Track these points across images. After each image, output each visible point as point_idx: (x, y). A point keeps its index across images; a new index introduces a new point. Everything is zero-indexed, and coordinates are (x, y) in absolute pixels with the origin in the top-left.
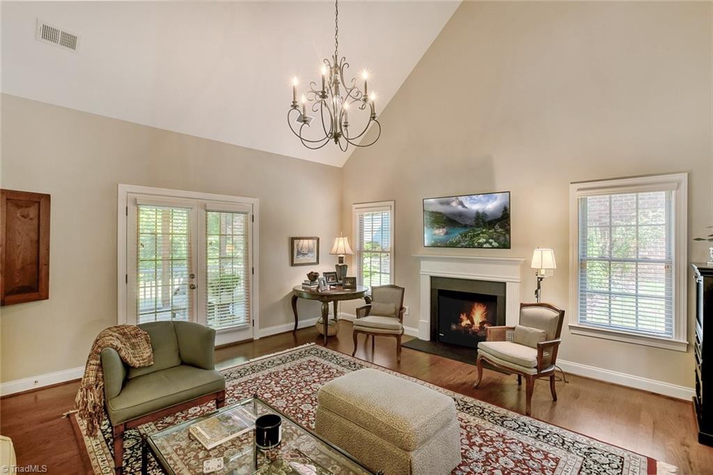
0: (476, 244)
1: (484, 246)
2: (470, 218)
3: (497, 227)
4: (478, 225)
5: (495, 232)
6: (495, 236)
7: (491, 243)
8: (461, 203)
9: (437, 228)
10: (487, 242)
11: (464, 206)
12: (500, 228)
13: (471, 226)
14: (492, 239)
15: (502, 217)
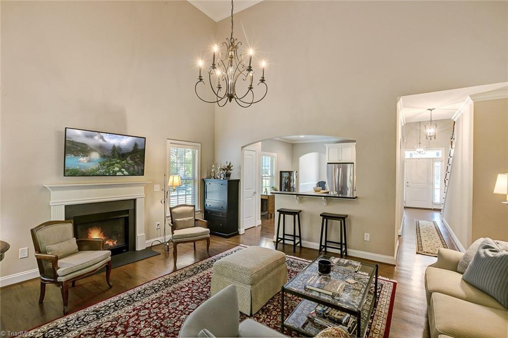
0: (111, 172)
1: (118, 174)
2: (108, 151)
3: (128, 159)
4: (113, 156)
5: (127, 163)
6: (126, 167)
7: (122, 172)
8: (102, 138)
9: (82, 156)
10: (120, 171)
11: (104, 140)
12: (131, 160)
13: (108, 157)
14: (124, 168)
15: (133, 151)
